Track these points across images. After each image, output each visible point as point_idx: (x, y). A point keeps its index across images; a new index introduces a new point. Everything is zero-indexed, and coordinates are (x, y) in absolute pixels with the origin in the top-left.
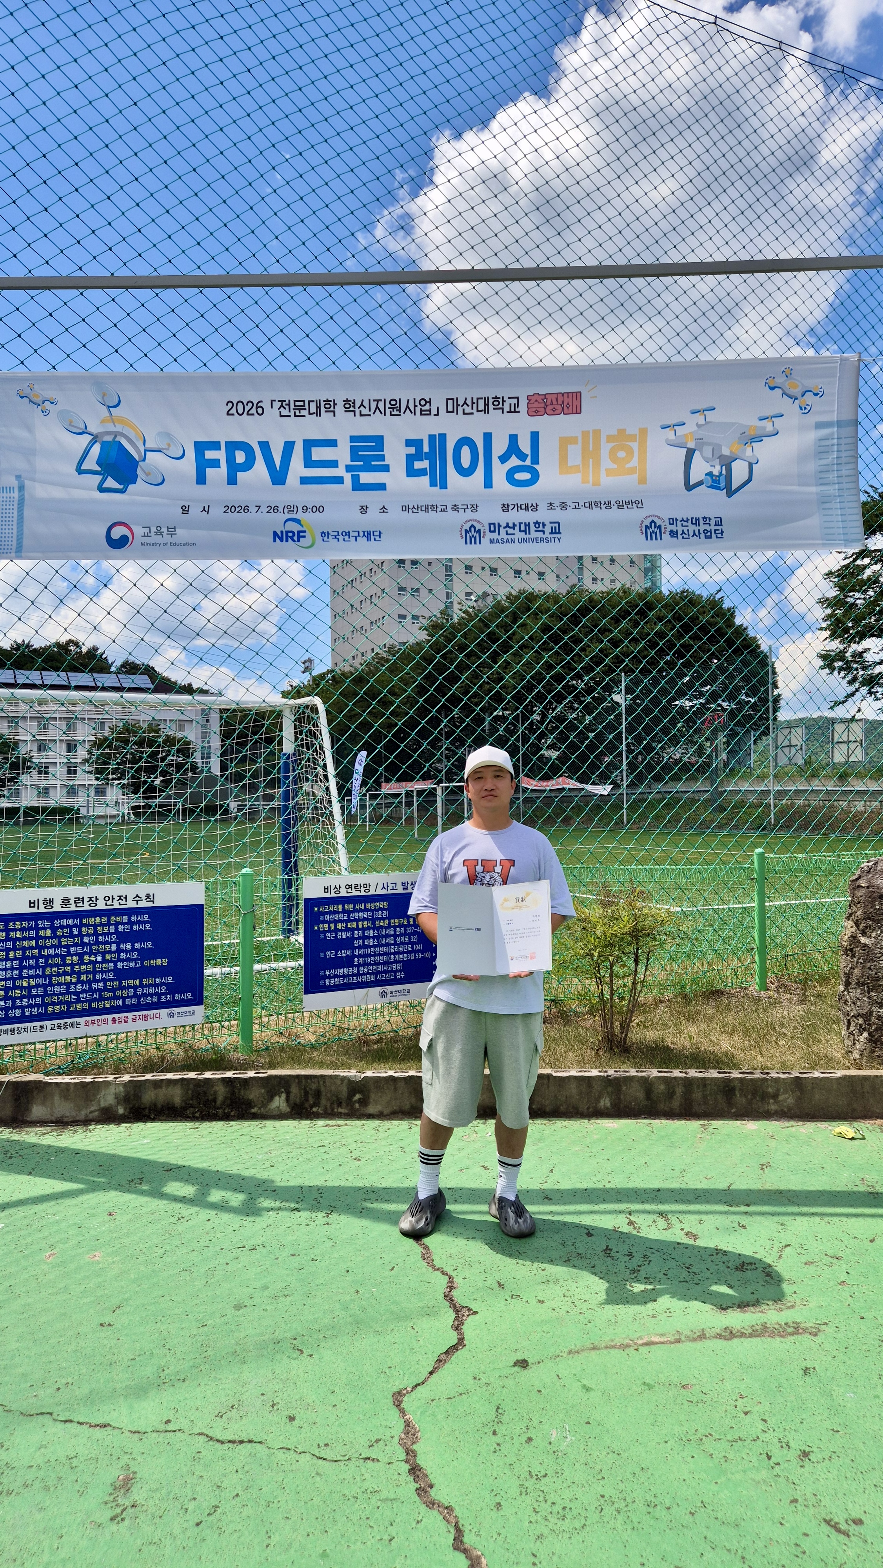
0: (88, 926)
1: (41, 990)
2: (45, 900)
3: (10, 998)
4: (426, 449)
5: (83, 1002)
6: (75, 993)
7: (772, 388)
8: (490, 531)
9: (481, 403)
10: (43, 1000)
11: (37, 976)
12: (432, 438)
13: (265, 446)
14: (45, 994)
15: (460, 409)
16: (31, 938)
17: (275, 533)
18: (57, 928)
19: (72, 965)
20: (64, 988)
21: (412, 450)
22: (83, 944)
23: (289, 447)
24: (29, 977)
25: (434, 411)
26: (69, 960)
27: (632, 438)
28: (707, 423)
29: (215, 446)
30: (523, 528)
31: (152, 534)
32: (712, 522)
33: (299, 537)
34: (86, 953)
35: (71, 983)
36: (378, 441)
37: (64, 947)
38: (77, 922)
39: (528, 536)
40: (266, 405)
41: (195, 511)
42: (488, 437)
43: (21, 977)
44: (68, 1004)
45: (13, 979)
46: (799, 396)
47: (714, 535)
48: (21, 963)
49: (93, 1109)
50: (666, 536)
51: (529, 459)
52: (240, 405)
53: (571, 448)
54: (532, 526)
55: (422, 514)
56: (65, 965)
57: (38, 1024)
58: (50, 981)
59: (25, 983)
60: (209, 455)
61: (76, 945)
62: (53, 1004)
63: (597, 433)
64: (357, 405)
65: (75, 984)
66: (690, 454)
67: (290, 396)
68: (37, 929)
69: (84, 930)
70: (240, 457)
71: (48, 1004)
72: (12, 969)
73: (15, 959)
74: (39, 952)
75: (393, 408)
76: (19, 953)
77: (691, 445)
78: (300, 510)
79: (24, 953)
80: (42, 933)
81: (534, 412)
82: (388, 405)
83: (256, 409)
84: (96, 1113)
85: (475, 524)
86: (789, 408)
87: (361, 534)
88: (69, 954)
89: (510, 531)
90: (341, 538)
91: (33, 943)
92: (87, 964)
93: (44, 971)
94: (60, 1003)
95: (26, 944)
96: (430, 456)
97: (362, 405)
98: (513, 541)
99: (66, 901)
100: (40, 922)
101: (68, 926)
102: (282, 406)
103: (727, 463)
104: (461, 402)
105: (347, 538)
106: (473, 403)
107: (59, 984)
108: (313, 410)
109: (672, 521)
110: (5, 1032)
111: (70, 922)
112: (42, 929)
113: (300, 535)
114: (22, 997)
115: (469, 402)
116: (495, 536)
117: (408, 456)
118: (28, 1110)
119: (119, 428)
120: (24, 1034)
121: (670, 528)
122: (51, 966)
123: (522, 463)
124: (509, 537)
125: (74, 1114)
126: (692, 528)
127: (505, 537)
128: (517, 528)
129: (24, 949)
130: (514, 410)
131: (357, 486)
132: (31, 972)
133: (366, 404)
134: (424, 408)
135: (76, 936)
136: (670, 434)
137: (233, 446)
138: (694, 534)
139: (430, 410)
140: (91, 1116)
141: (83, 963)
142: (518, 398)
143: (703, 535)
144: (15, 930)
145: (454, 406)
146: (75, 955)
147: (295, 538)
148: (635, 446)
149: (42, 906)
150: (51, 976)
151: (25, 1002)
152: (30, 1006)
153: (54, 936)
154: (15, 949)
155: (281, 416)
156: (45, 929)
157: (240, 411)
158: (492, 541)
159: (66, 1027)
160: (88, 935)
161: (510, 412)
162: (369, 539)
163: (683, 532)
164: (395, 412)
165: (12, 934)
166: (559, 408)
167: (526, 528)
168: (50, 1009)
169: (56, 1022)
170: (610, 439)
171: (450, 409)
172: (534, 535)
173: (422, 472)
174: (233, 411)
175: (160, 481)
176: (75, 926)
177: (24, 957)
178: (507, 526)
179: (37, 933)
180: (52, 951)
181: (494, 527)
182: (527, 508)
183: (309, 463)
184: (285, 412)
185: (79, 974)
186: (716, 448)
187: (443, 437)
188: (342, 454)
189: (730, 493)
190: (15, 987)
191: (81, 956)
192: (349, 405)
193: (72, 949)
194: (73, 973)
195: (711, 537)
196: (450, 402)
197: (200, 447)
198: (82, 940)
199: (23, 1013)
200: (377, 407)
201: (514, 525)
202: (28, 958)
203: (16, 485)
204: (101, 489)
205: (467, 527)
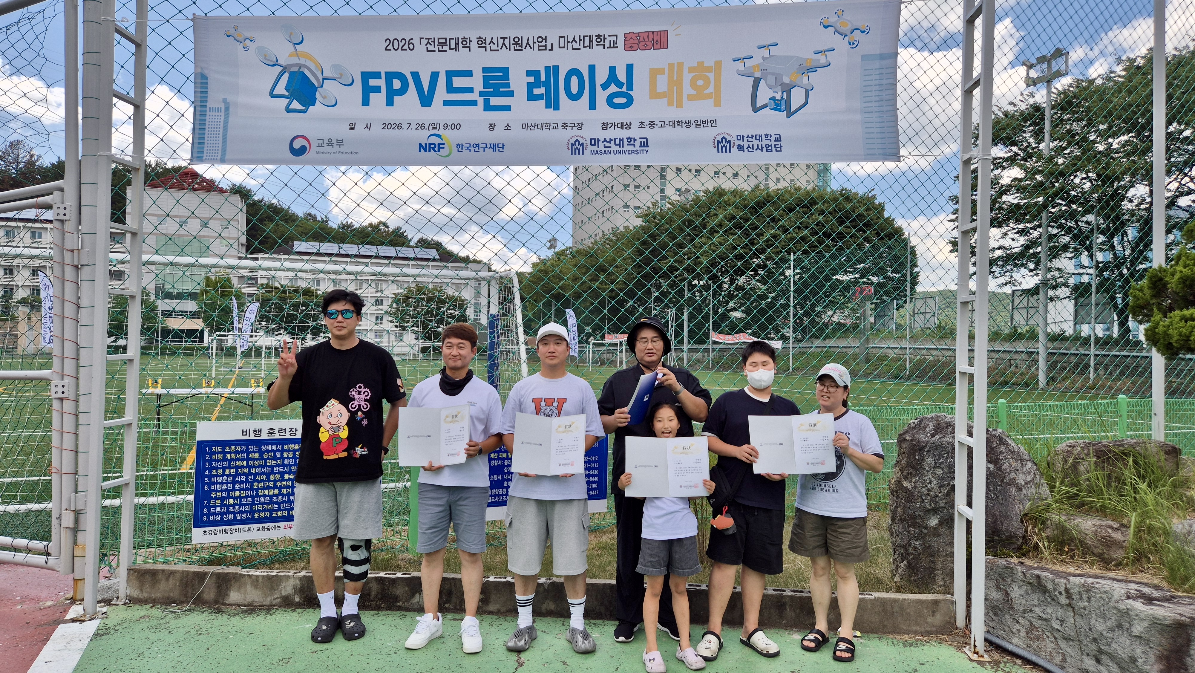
0: (288, 451)
1: (249, 500)
2: (255, 430)
3: (225, 505)
4: (543, 78)
5: (283, 510)
6: (276, 503)
7: (826, 27)
8: (591, 145)
9: (587, 40)
10: (251, 508)
11: (247, 489)
12: (547, 69)
13: (416, 75)
14: (253, 503)
15: (570, 45)
16: (243, 460)
17: (420, 145)
18: (264, 452)
19: (275, 481)
20: (268, 499)
21: (532, 79)
22: (284, 465)
23: (435, 76)
24: (240, 490)
25: (549, 47)
26: (272, 477)
27: (709, 69)
28: (771, 56)
29: (377, 75)
30: (618, 142)
31: (325, 145)
32: (773, 139)
33: (439, 148)
34: (286, 472)
35: (274, 495)
36: (505, 71)
37: (269, 467)
38: (280, 447)
39: (621, 149)
40: (416, 42)
41: (360, 127)
42: (592, 69)
43: (234, 489)
44: (271, 511)
45: (228, 491)
46: (848, 33)
47: (774, 149)
48: (234, 478)
49: (276, 596)
50: (735, 150)
51: (625, 86)
52: (396, 41)
53: (659, 77)
54: (625, 140)
55: (538, 131)
56: (269, 481)
57: (247, 526)
58: (257, 494)
59: (237, 494)
60: (373, 82)
61: (279, 465)
62: (259, 511)
63: (680, 65)
64: (488, 42)
65: (277, 496)
66: (757, 83)
67: (435, 34)
68: (248, 452)
69: (285, 454)
70: (397, 84)
71: (255, 511)
72: (227, 483)
73: (230, 475)
74: (249, 471)
75: (516, 44)
76: (233, 471)
77: (758, 75)
78: (442, 127)
79: (237, 471)
80: (251, 455)
81: (629, 48)
82: (512, 42)
83: (409, 45)
84: (279, 600)
85: (579, 139)
86: (840, 44)
87: (488, 146)
88: (272, 472)
89: (607, 144)
90: (472, 149)
91: (244, 463)
92: (287, 480)
93: (252, 485)
94: (265, 510)
95: (239, 463)
96: (546, 84)
97: (491, 42)
98: (609, 152)
99: (271, 431)
100: (250, 447)
101: (272, 451)
102: (428, 43)
103: (788, 90)
104: (570, 40)
105: (477, 149)
106: (580, 40)
107: (264, 496)
108: (453, 46)
109: (739, 137)
110: (220, 531)
111: (275, 447)
112: (251, 452)
113: (440, 146)
114: (234, 505)
115: (577, 39)
116: (595, 148)
117: (528, 84)
118: (227, 595)
119: (302, 61)
120: (235, 534)
121: (738, 142)
122: (258, 481)
123: (619, 90)
124: (607, 149)
125: (261, 600)
126: (756, 143)
127: (603, 149)
128: (613, 142)
129: (237, 468)
130: (612, 46)
131: (488, 107)
132: (243, 486)
133: (495, 41)
134: (541, 44)
135: (279, 458)
136: (740, 66)
137: (390, 76)
138: (758, 148)
139: (545, 46)
140: (274, 602)
141: (283, 480)
142: (616, 36)
143: (764, 149)
144: (231, 453)
145: (565, 42)
146: (278, 473)
147: (436, 149)
148: (711, 76)
149: (252, 435)
150: (257, 489)
151: (237, 509)
152: (241, 512)
153: (261, 458)
154: (230, 467)
155: (428, 51)
156: (254, 452)
157: (396, 47)
158: (592, 153)
159: (268, 529)
160: (288, 458)
161: (610, 47)
162: (494, 150)
163: (749, 147)
164: (518, 48)
165: (228, 456)
166: (649, 43)
167: (620, 142)
168: (256, 515)
169: (261, 525)
170: (691, 70)
171: (562, 45)
172: (626, 147)
173: (539, 97)
174: (390, 47)
175: (334, 103)
176: (278, 450)
177: (237, 474)
178: (605, 140)
179: (248, 456)
180: (259, 470)
181: (594, 142)
182: (622, 127)
183: (451, 89)
184: (431, 48)
185: (280, 488)
186: (778, 78)
187: (556, 68)
188: (477, 82)
189: (789, 115)
190: (229, 497)
191: (282, 474)
192: (481, 41)
193: (275, 469)
194: (275, 487)
195: (771, 150)
196: (562, 40)
197: (366, 76)
198: (283, 462)
199: (235, 517)
200: (504, 44)
201: (611, 140)
202: (240, 474)
203: (223, 107)
204: (288, 110)
205: (573, 141)
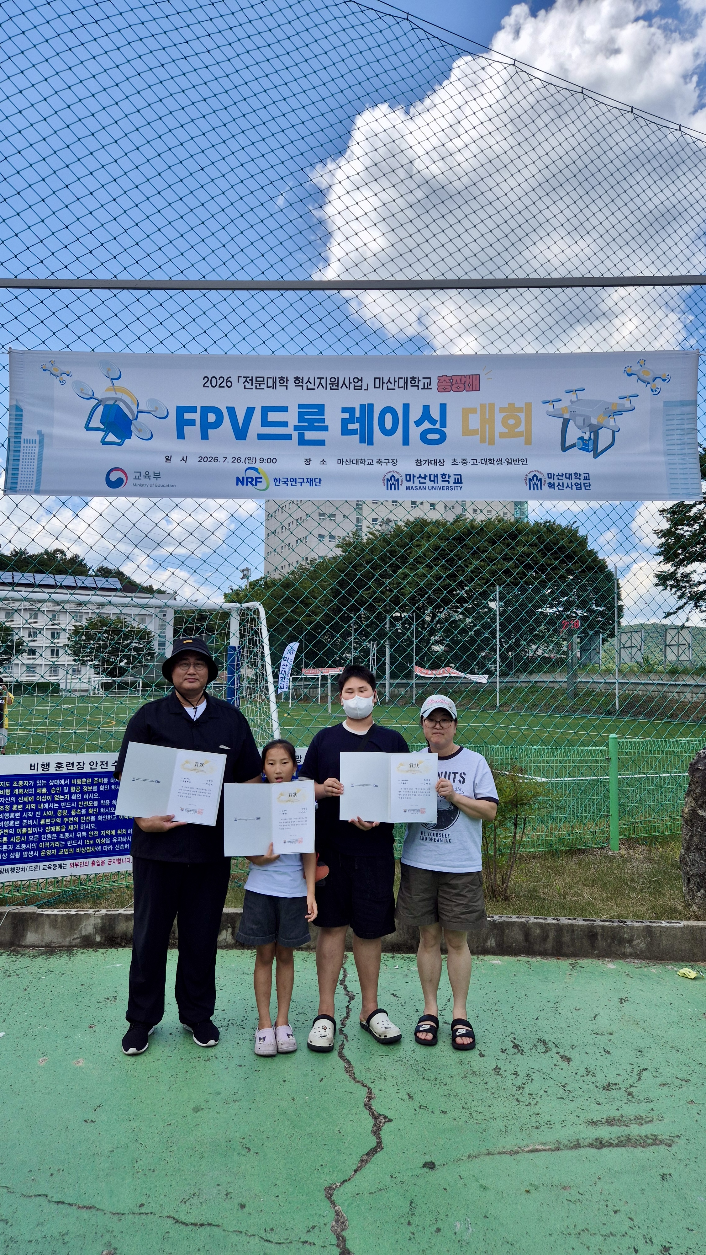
0: (76, 785)
1: (36, 837)
2: (43, 764)
3: (12, 843)
4: (357, 414)
5: (69, 848)
6: (63, 840)
7: (630, 375)
8: (407, 480)
9: (402, 381)
10: (38, 846)
11: (34, 826)
12: (362, 407)
13: (232, 411)
14: (40, 841)
15: (385, 386)
16: (30, 795)
17: (238, 478)
18: (52, 787)
19: (62, 817)
20: (55, 836)
21: (346, 416)
22: (71, 800)
23: (250, 411)
24: (28, 826)
25: (364, 387)
26: (59, 813)
27: (520, 410)
28: (578, 400)
29: (193, 409)
30: (432, 479)
31: (142, 477)
32: (582, 477)
33: (257, 482)
34: (73, 808)
35: (61, 832)
36: (321, 408)
37: (57, 802)
38: (67, 782)
39: (436, 485)
40: (234, 380)
41: (176, 460)
42: (406, 407)
43: (21, 826)
44: (58, 849)
45: (15, 828)
46: (651, 381)
47: (583, 487)
48: (22, 814)
49: (75, 936)
50: (545, 487)
51: (438, 423)
52: (214, 379)
53: (471, 416)
54: (440, 477)
55: (353, 466)
56: (56, 817)
57: (33, 865)
58: (44, 830)
59: (24, 831)
60: (187, 416)
61: (66, 801)
62: (46, 849)
63: (492, 406)
64: (305, 381)
65: (64, 833)
66: (566, 422)
67: (253, 374)
68: (36, 787)
69: (73, 789)
70: (212, 418)
71: (42, 849)
72: (15, 819)
73: (17, 811)
74: (37, 806)
75: (332, 384)
76: (21, 806)
77: (567, 416)
78: (258, 461)
79: (24, 807)
80: (39, 791)
81: (442, 389)
82: (329, 382)
83: (227, 382)
84: (78, 940)
85: (395, 475)
86: (644, 390)
87: (305, 480)
88: (60, 808)
89: (422, 480)
90: (289, 483)
91: (32, 799)
92: (74, 816)
93: (39, 822)
94: (51, 848)
95: (26, 799)
96: (361, 420)
97: (308, 381)
98: (424, 488)
99: (59, 765)
100: (38, 782)
101: (60, 785)
102: (246, 381)
103: (595, 430)
104: (386, 381)
105: (294, 483)
106: (395, 381)
107: (51, 833)
108: (270, 384)
109: (550, 476)
110: (7, 871)
111: (62, 782)
112: (39, 787)
113: (257, 480)
114: (21, 843)
115: (392, 380)
116: (410, 484)
117: (343, 420)
118: (23, 936)
119: (119, 395)
120: (21, 873)
121: (548, 481)
122: (45, 818)
123: (432, 427)
124: (422, 485)
125: (60, 940)
126: (566, 481)
127: (418, 485)
128: (428, 478)
129: (24, 803)
130: (427, 387)
131: (302, 442)
132: (30, 822)
133: (312, 380)
134: (357, 384)
135: (66, 793)
136: (549, 407)
137: (206, 410)
138: (568, 486)
139: (361, 386)
140: (74, 943)
141: (70, 816)
142: (430, 378)
143: (574, 487)
144: (18, 788)
145: (380, 383)
146: (65, 809)
147: (254, 483)
148: (522, 416)
149: (40, 769)
150: (45, 826)
151: (24, 846)
152: (27, 850)
153: (49, 793)
154: (17, 803)
155: (245, 388)
156: (42, 787)
157: (214, 384)
158: (408, 488)
159: (55, 868)
160: (76, 793)
161: (424, 388)
162: (311, 485)
163: (559, 485)
164: (334, 387)
165: (16, 791)
166: (462, 386)
167: (435, 478)
168: (43, 853)
169: (47, 863)
170: (502, 410)
171: (377, 385)
172: (441, 484)
173: (353, 432)
174: (208, 384)
175: (149, 437)
176: (66, 785)
177: (25, 810)
178: (420, 477)
179: (36, 791)
180: (46, 806)
181: (409, 477)
182: (436, 463)
183: (265, 423)
184: (248, 385)
185: (68, 824)
186: (586, 419)
187: (371, 406)
188: (292, 418)
189: (596, 455)
190: (16, 834)
191: (69, 810)
192: (299, 381)
193: (62, 804)
194: (62, 823)
195: (580, 489)
196: (377, 381)
197: (181, 410)
198: (71, 797)
199: (22, 855)
200: (320, 383)
201: (426, 476)
202: (28, 810)
203: (37, 438)
204: (104, 442)
205: (388, 477)
